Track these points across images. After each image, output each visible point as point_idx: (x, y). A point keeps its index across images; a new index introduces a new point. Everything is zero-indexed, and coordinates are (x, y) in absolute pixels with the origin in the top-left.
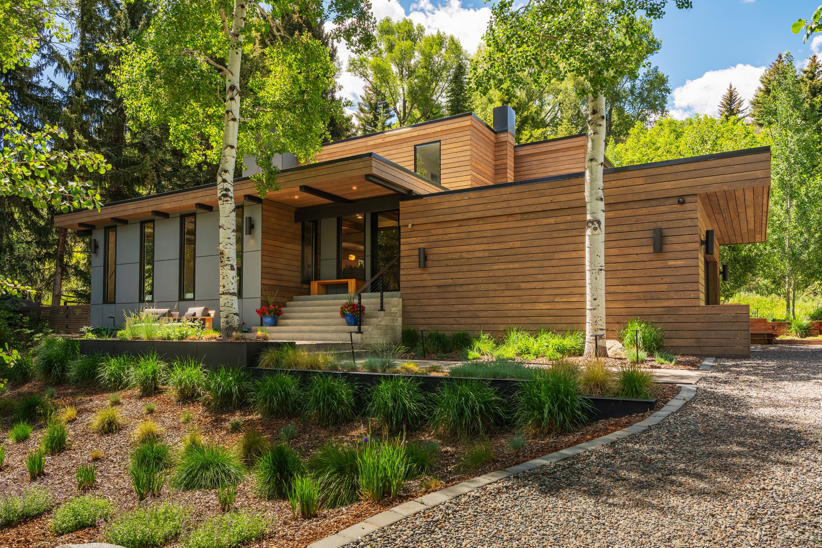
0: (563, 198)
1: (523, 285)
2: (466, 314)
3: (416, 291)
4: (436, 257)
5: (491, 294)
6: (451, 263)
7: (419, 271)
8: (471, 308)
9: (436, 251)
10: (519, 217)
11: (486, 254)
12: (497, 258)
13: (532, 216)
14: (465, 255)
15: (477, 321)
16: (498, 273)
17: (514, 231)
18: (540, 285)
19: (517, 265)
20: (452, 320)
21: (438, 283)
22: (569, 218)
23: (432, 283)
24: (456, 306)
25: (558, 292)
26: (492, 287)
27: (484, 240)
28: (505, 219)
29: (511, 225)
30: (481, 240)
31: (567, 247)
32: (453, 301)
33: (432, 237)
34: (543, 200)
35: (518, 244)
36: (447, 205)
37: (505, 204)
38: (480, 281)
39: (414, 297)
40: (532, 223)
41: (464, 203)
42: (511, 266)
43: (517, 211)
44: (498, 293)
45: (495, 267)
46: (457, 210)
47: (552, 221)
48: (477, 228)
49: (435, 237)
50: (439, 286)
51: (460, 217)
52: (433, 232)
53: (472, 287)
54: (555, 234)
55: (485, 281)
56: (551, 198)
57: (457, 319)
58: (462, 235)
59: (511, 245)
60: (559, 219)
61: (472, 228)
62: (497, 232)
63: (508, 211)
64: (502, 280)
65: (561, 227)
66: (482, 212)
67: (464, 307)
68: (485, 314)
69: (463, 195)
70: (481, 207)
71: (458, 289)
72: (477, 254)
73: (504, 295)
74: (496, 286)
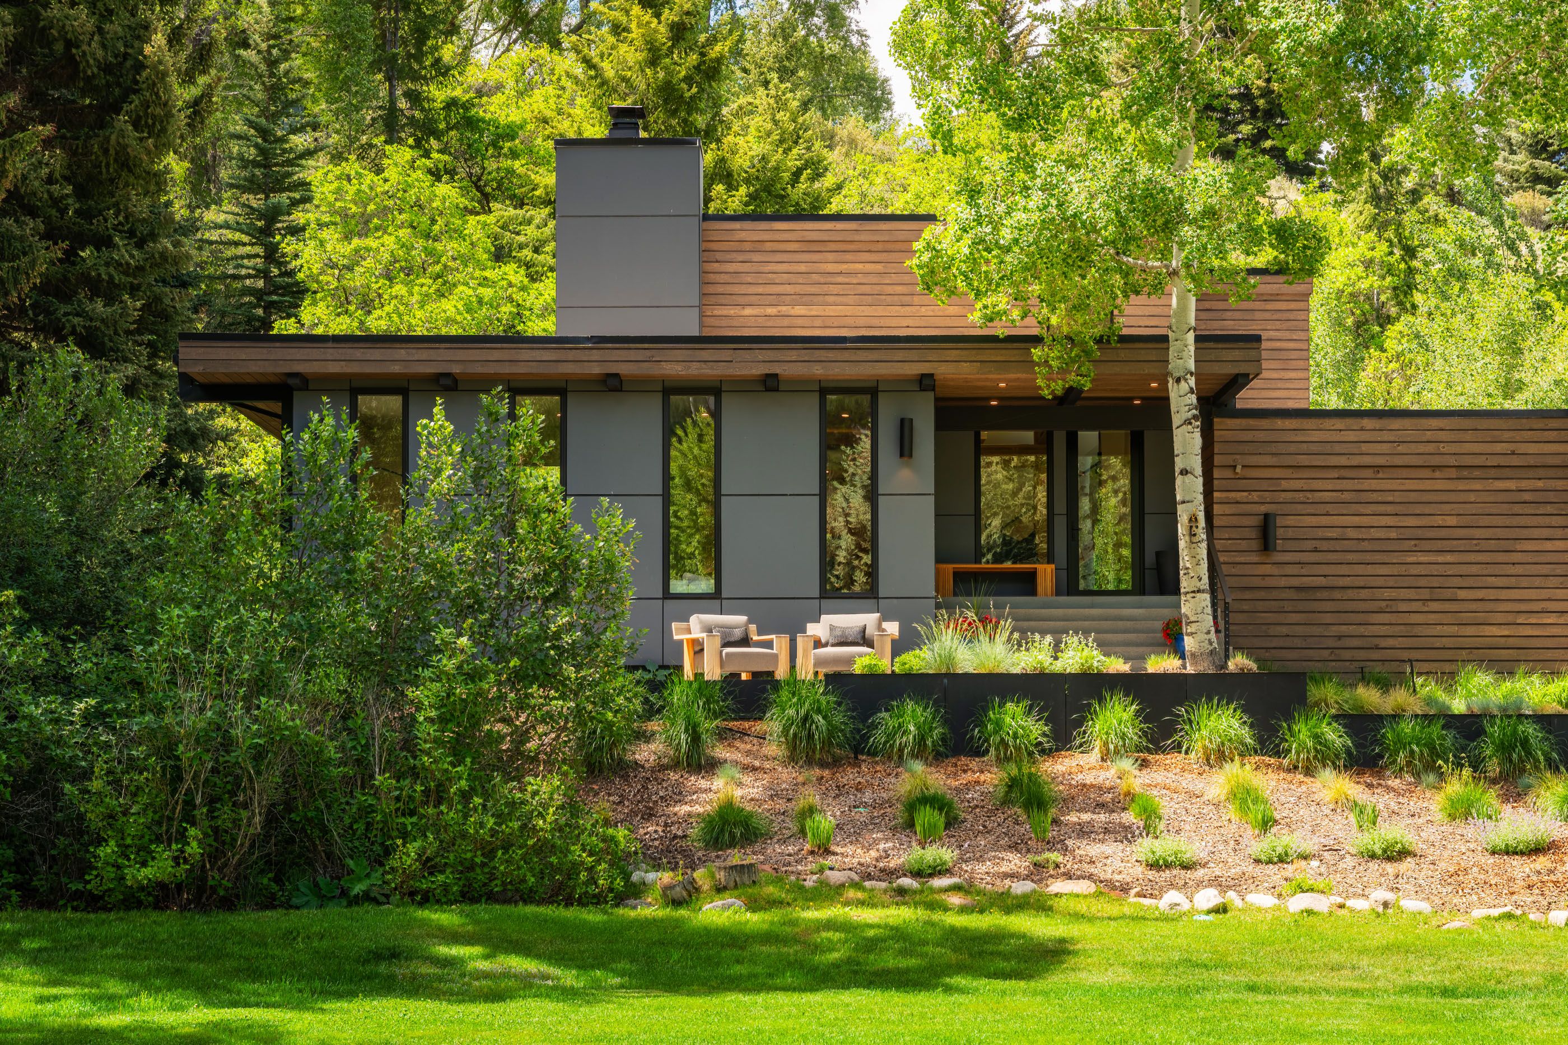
0: (1532, 448)
1: (1462, 594)
2: (1355, 642)
3: (1248, 595)
4: (1290, 533)
5: (1403, 607)
6: (1324, 545)
7: (1254, 558)
8: (1361, 630)
9: (1291, 521)
10: (1453, 473)
11: (1393, 534)
12: (1413, 542)
13: (1477, 473)
14: (1351, 533)
15: (1376, 655)
16: (1415, 570)
17: (1444, 497)
18: (1492, 594)
19: (1449, 558)
20: (1326, 653)
21: (1296, 582)
22: (1540, 484)
23: (1283, 582)
24: (1334, 628)
25: (1523, 607)
26: (1403, 593)
27: (1389, 509)
28: (1426, 473)
29: (1440, 485)
30: (1382, 508)
31: (1536, 533)
32: (1328, 618)
33: (1283, 495)
34: (1499, 448)
35: (1452, 521)
36: (1316, 436)
37: (1430, 448)
38: (1380, 582)
40: (1477, 485)
41: (1351, 436)
42: (1440, 559)
43: (1452, 461)
44: (1415, 606)
45: (1410, 559)
46: (1338, 448)
47: (1512, 485)
48: (1374, 484)
49: (1289, 495)
50: (1298, 589)
51: (1343, 461)
52: (1285, 485)
53: (1364, 594)
54: (1517, 509)
55: (1391, 584)
56: (1511, 447)
57: (1337, 651)
58: (1346, 496)
59: (1439, 521)
60: (1524, 484)
61: (1366, 485)
62: (1413, 497)
63: (1436, 461)
64: (1423, 582)
65: (1527, 497)
66: (1388, 458)
67: (1352, 630)
68: (1390, 642)
69: (1350, 422)
70: (1385, 448)
71: (1337, 595)
72: (1375, 533)
73: (1426, 609)
74: (1411, 594)
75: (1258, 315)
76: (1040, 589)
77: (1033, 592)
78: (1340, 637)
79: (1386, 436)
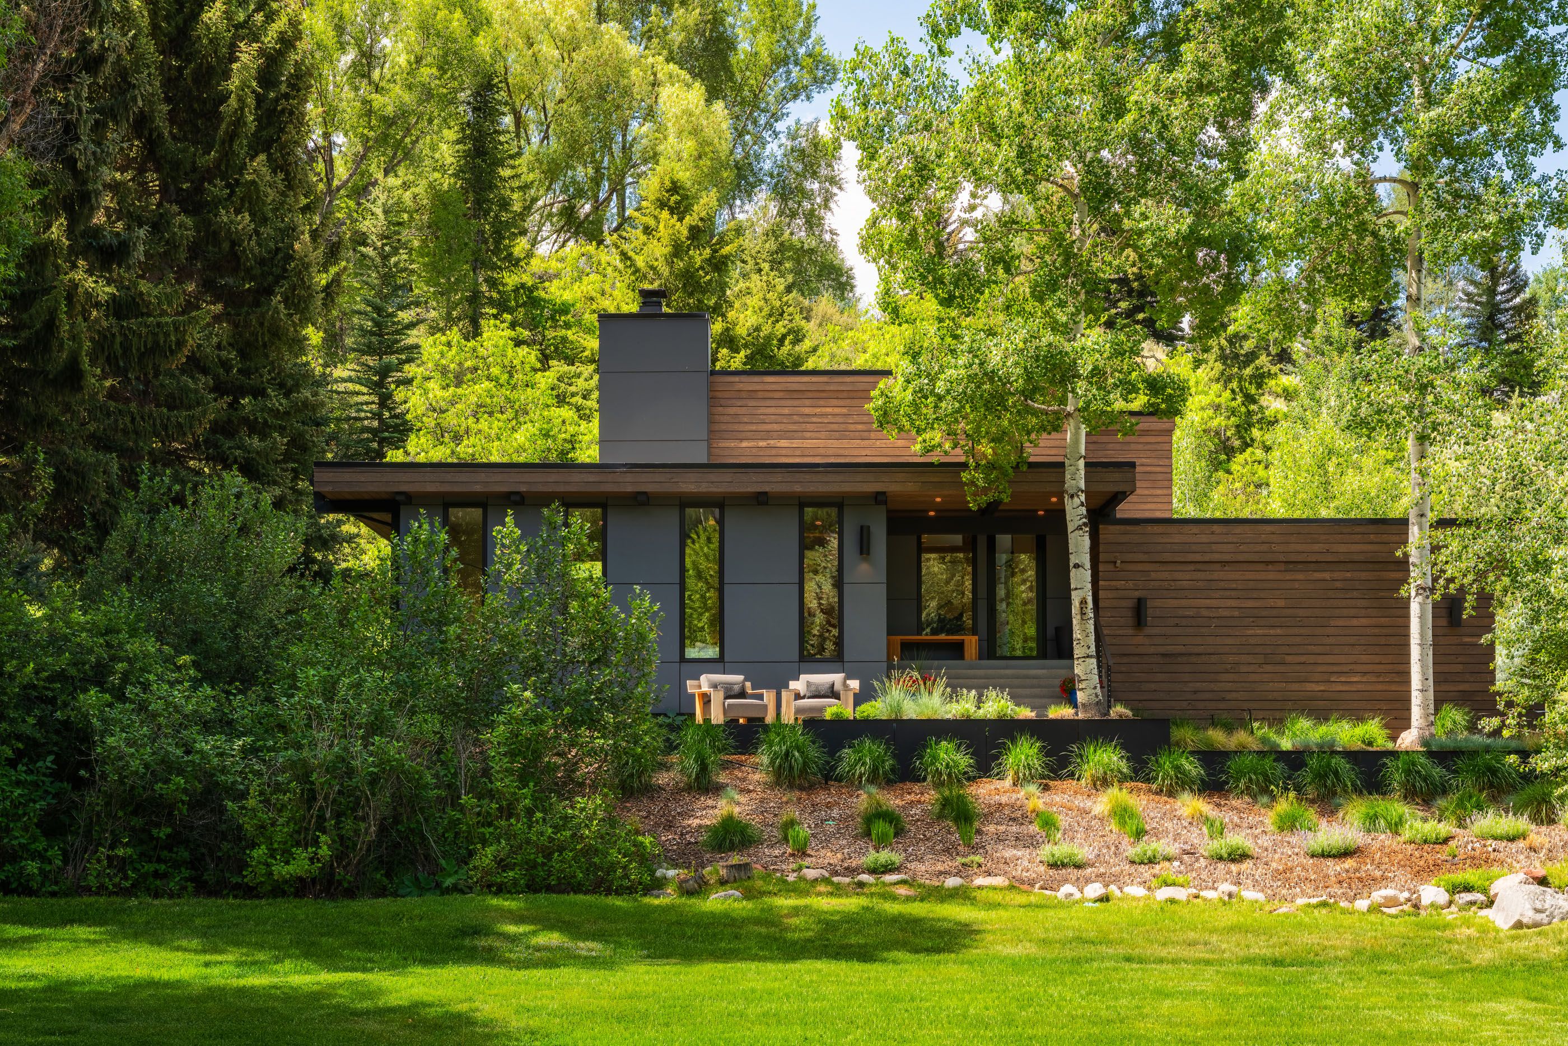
0: (1342, 548)
1: (1289, 659)
2: (1207, 696)
3: (1125, 660)
4: (1157, 612)
5: (1244, 669)
6: (1183, 622)
7: (1130, 632)
8: (1212, 686)
9: (1158, 603)
10: (1282, 567)
11: (1236, 613)
12: (1251, 619)
13: (1300, 566)
14: (1205, 613)
15: (1222, 705)
16: (1252, 641)
17: (1274, 585)
18: (1312, 659)
19: (1279, 631)
20: (1185, 704)
21: (1162, 650)
22: (1349, 575)
23: (1152, 650)
24: (1191, 685)
25: (1336, 669)
26: (1244, 658)
27: (1233, 593)
28: (1261, 567)
29: (1271, 576)
30: (1228, 593)
31: (1345, 612)
32: (1187, 677)
33: (1152, 583)
34: (1317, 547)
35: (1281, 603)
36: (1177, 539)
37: (1264, 547)
38: (1226, 650)
39: (1124, 669)
40: (1300, 576)
41: (1204, 539)
42: (1272, 632)
43: (1282, 558)
44: (1252, 668)
45: (1250, 632)
46: (1194, 548)
47: (1327, 575)
48: (1222, 575)
49: (1157, 583)
50: (1163, 655)
51: (1198, 557)
52: (1153, 575)
53: (1215, 658)
54: (1331, 594)
55: (1235, 651)
56: (1327, 547)
57: (1193, 703)
58: (1200, 584)
59: (1271, 603)
60: (1337, 575)
61: (1215, 576)
62: (1251, 584)
63: (1269, 557)
64: (1259, 650)
65: (1338, 585)
66: (1232, 555)
67: (1205, 686)
68: (1234, 695)
69: (1203, 527)
70: (1230, 547)
71: (1193, 659)
72: (1222, 612)
73: (1262, 670)
74: (1250, 659)
75: (1133, 446)
76: (967, 655)
77: (961, 657)
78: (1195, 692)
79: (1231, 538)
